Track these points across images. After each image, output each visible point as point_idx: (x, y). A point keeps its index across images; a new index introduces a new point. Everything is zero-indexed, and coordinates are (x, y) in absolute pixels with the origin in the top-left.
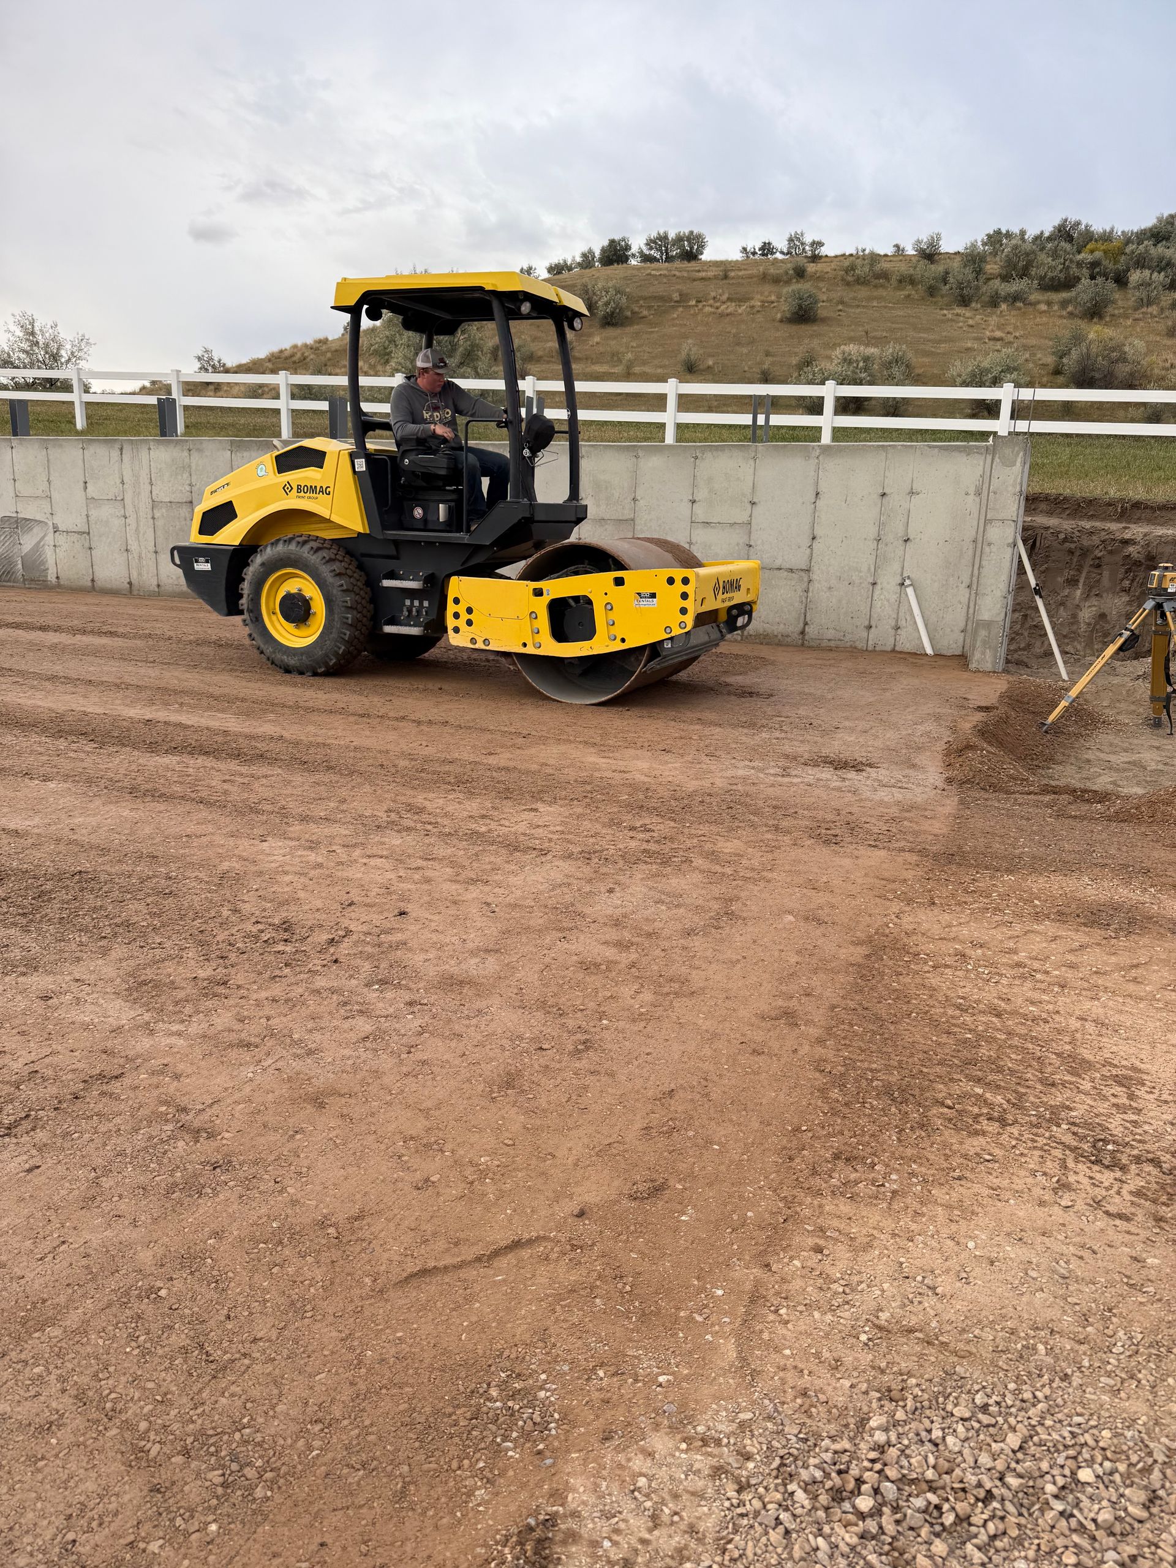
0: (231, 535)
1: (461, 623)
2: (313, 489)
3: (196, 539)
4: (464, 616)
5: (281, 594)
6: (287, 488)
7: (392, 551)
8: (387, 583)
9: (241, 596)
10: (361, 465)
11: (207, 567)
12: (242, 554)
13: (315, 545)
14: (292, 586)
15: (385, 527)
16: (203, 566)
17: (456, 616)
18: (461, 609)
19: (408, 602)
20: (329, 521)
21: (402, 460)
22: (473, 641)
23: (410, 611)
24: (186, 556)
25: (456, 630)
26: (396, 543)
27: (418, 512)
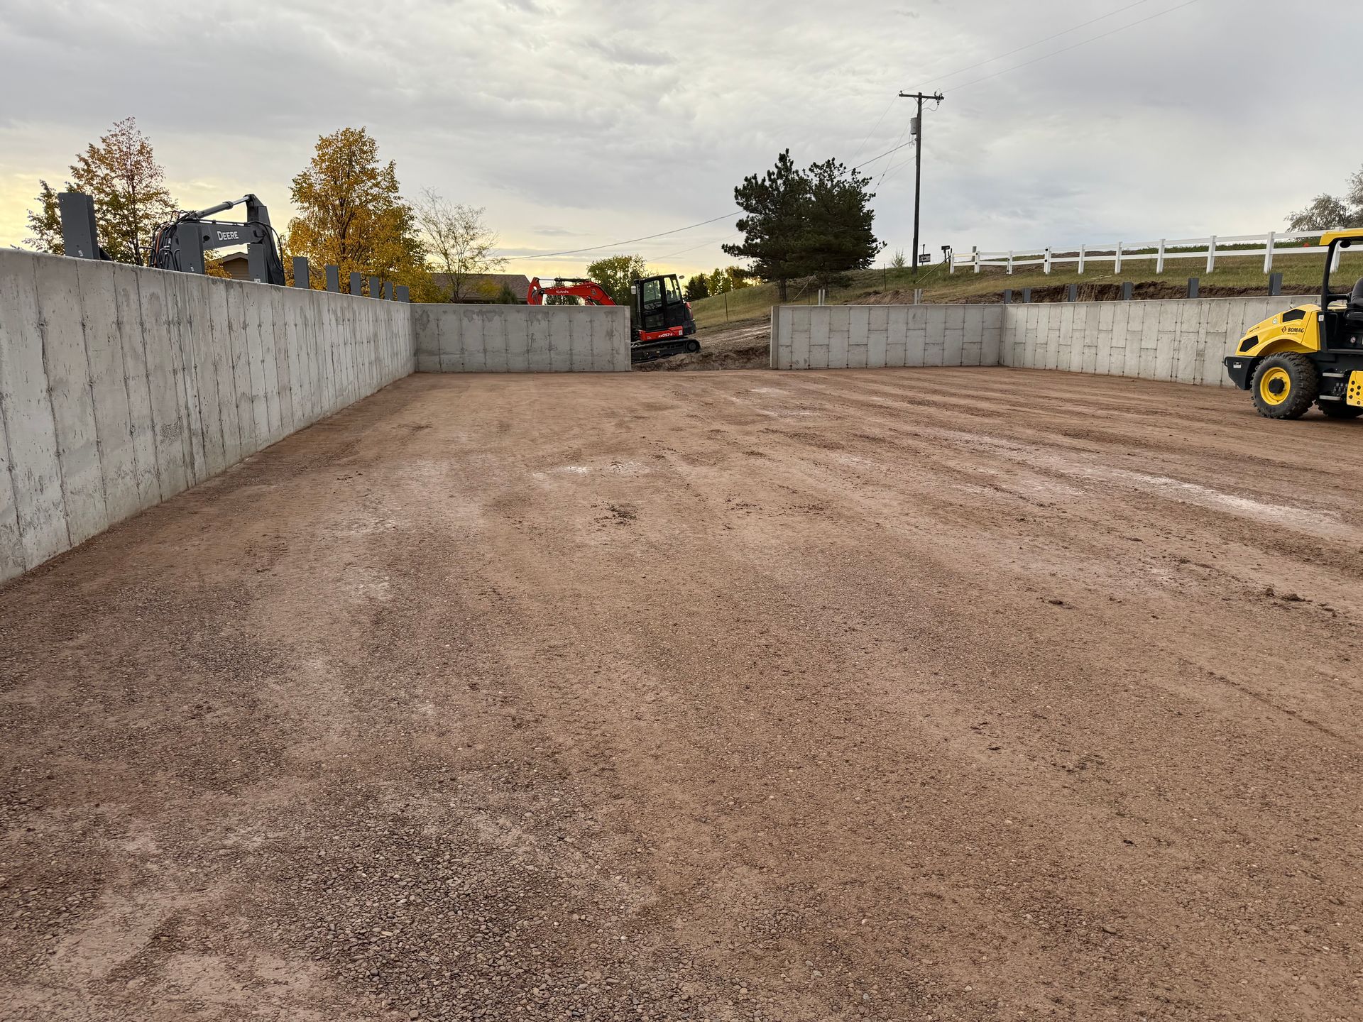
0: (1253, 352)
1: (1354, 394)
2: (1296, 330)
3: (1238, 354)
4: (1356, 390)
5: (1272, 378)
6: (1284, 329)
7: (1332, 359)
8: (1325, 374)
9: (1252, 378)
10: (1322, 318)
11: (1239, 367)
12: (1256, 361)
13: (1292, 357)
14: (1278, 376)
15: (1329, 347)
16: (1237, 366)
17: (1352, 390)
18: (1355, 387)
19: (1338, 385)
20: (1300, 345)
21: (1346, 314)
22: (1359, 403)
23: (1337, 389)
24: (1230, 361)
25: (1351, 397)
26: (1337, 356)
27: (1353, 340)
